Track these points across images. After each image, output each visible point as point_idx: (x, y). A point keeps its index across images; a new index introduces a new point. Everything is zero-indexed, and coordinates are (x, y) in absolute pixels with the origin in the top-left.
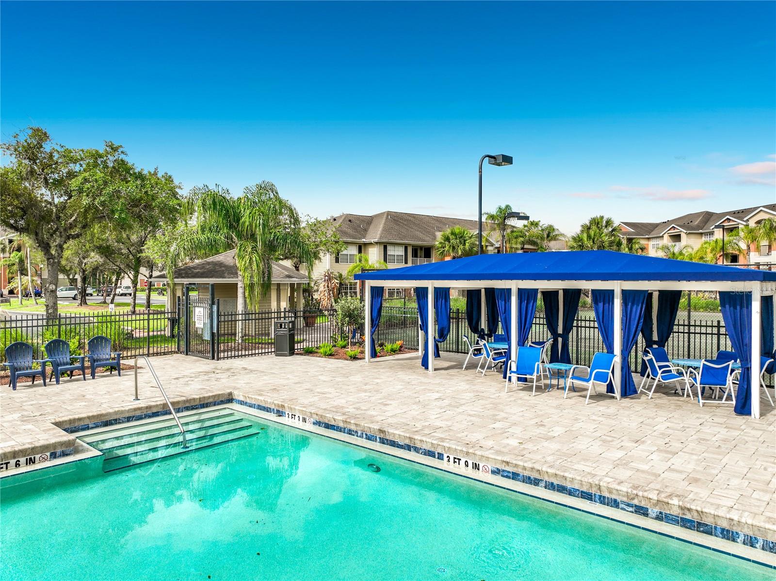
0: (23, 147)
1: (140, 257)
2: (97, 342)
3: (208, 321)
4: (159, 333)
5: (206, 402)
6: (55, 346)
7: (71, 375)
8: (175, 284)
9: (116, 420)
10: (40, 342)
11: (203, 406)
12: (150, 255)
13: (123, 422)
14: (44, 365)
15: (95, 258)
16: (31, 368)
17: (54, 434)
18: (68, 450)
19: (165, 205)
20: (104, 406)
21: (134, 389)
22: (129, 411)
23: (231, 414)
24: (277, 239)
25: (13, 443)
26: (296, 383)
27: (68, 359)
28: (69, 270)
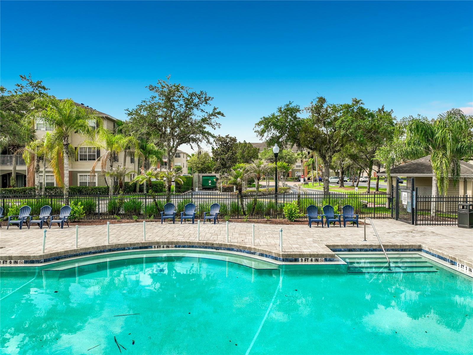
0: (315, 108)
1: (372, 160)
2: (347, 208)
3: (410, 201)
4: (383, 206)
5: (404, 248)
6: (327, 208)
7: (334, 224)
8: (392, 177)
9: (354, 249)
10: (321, 205)
11: (402, 250)
12: (378, 159)
13: (358, 251)
14: (322, 217)
15: (348, 161)
16: (317, 218)
17: (326, 250)
18: (332, 259)
19: (386, 130)
20: (349, 241)
21: (364, 235)
22: (361, 246)
23: (420, 258)
24: (464, 147)
25: (310, 251)
26: (469, 246)
27: (333, 215)
28: (335, 168)
